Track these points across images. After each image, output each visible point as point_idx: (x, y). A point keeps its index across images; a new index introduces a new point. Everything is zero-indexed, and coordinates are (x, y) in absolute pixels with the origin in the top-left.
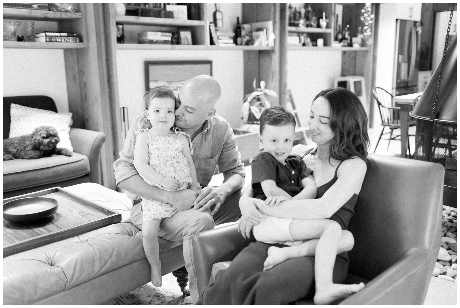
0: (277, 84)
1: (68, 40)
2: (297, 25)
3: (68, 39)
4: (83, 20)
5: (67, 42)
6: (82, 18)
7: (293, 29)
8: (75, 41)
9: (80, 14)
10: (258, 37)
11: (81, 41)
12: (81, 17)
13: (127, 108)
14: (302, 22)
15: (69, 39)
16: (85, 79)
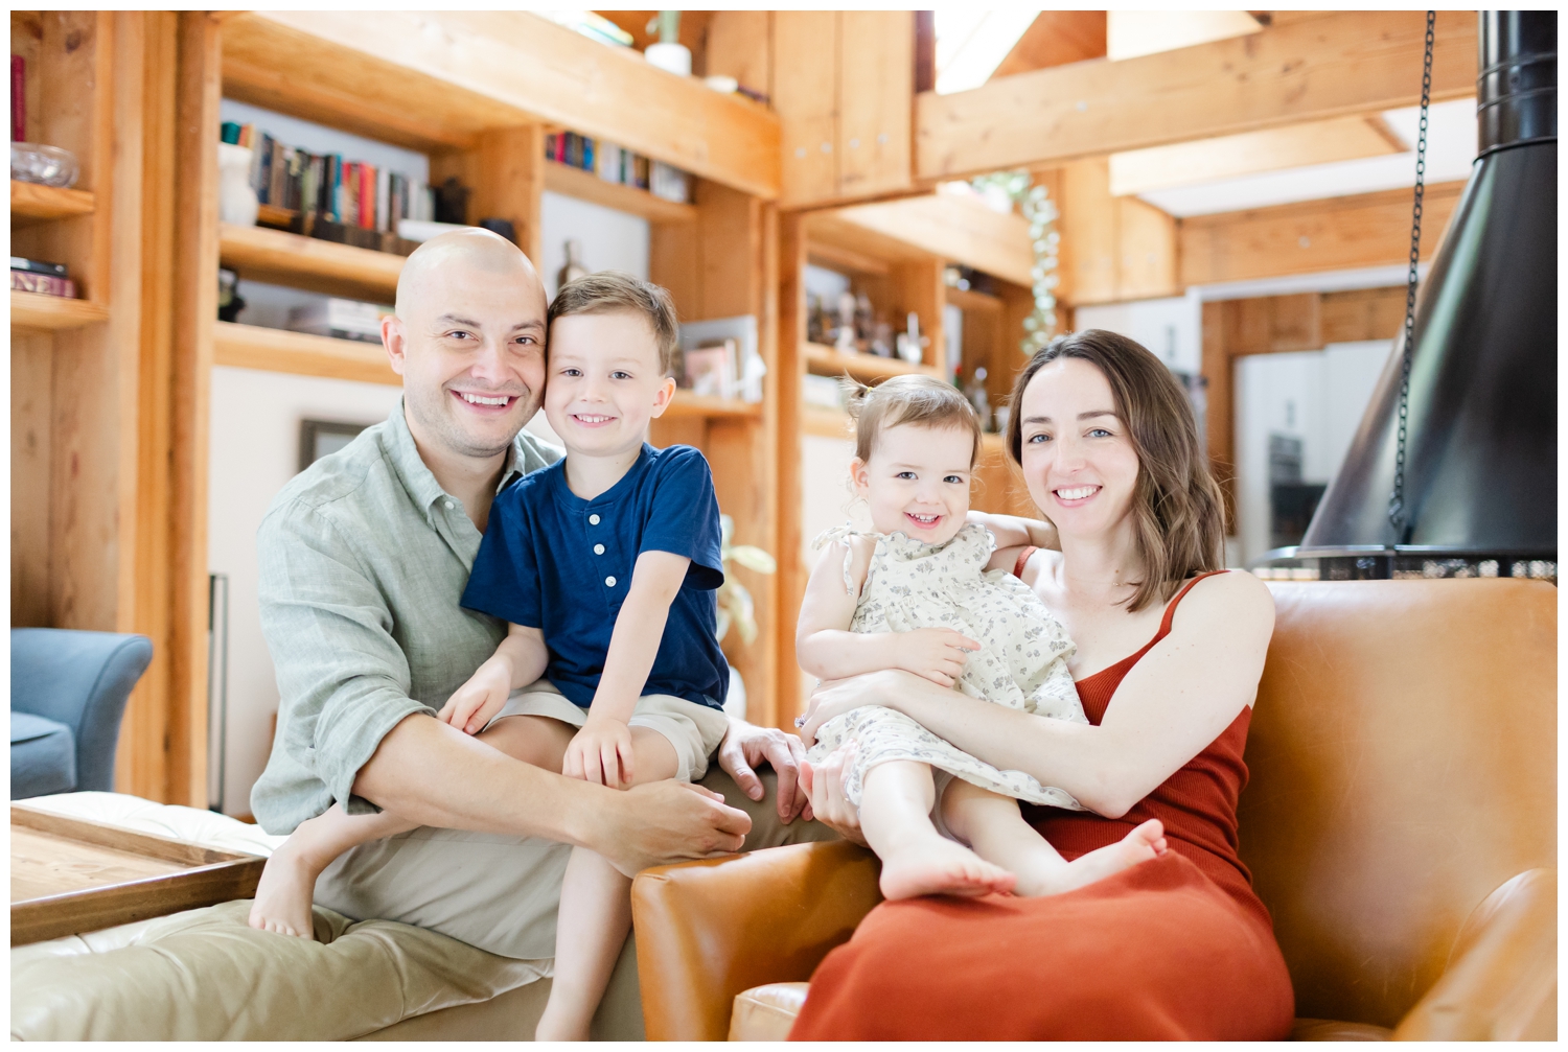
0: (770, 531)
1: (29, 286)
2: (831, 343)
3: (29, 280)
4: (97, 220)
5: (25, 290)
6: (91, 214)
7: (818, 352)
8: (56, 291)
9: (89, 197)
10: (705, 369)
11: (80, 293)
12: (90, 208)
13: (225, 579)
14: (846, 334)
15: (35, 283)
16: (75, 444)
